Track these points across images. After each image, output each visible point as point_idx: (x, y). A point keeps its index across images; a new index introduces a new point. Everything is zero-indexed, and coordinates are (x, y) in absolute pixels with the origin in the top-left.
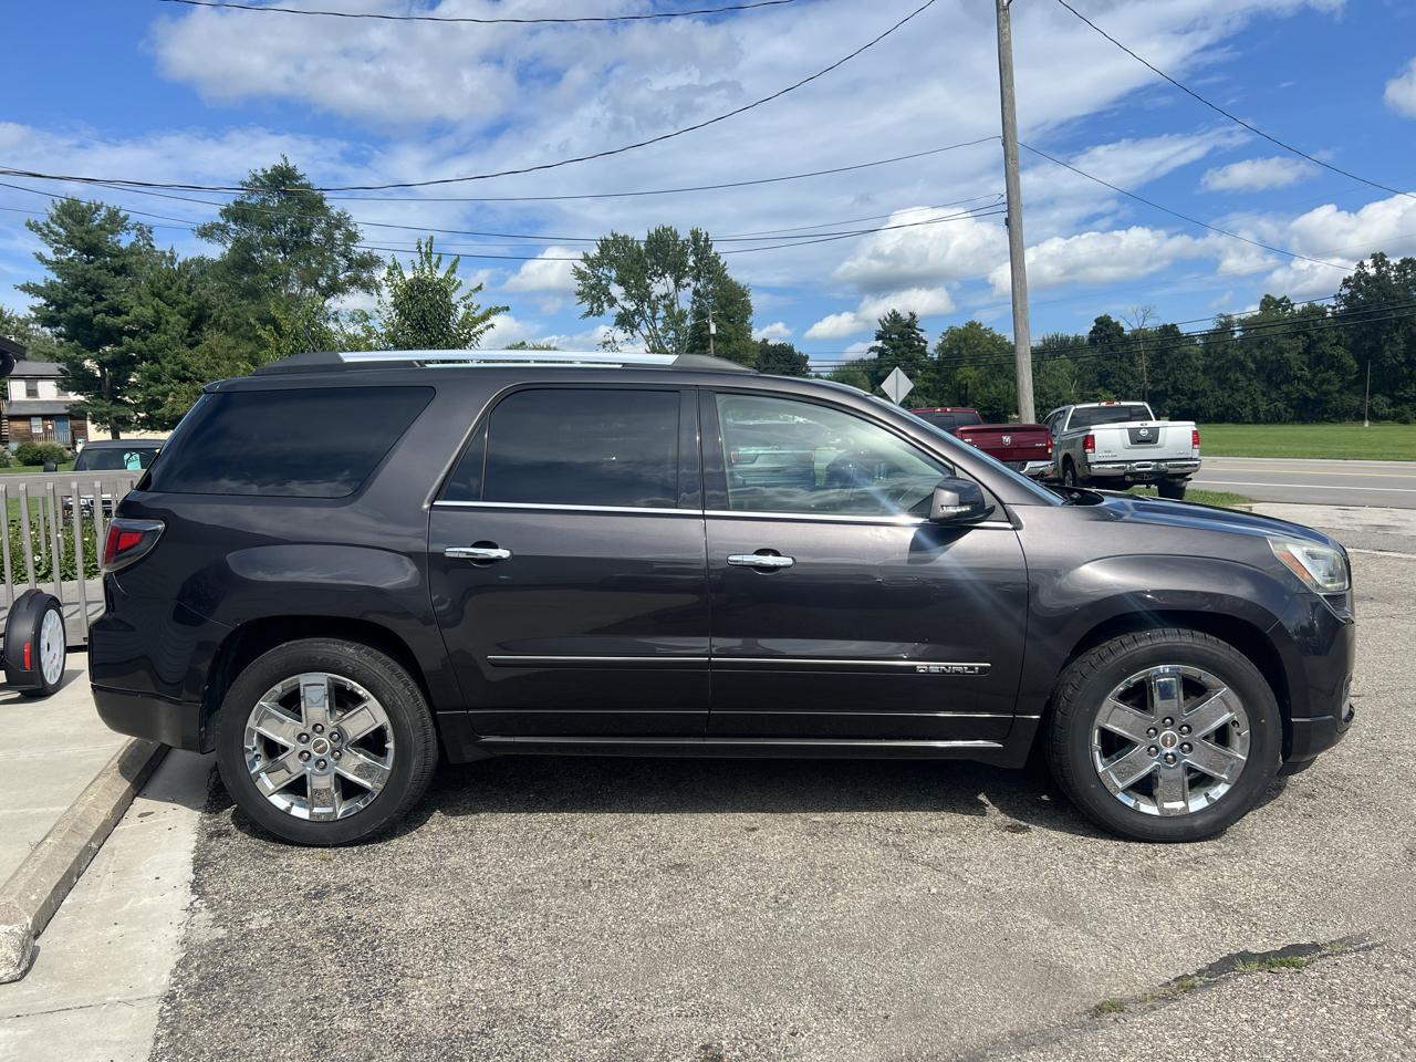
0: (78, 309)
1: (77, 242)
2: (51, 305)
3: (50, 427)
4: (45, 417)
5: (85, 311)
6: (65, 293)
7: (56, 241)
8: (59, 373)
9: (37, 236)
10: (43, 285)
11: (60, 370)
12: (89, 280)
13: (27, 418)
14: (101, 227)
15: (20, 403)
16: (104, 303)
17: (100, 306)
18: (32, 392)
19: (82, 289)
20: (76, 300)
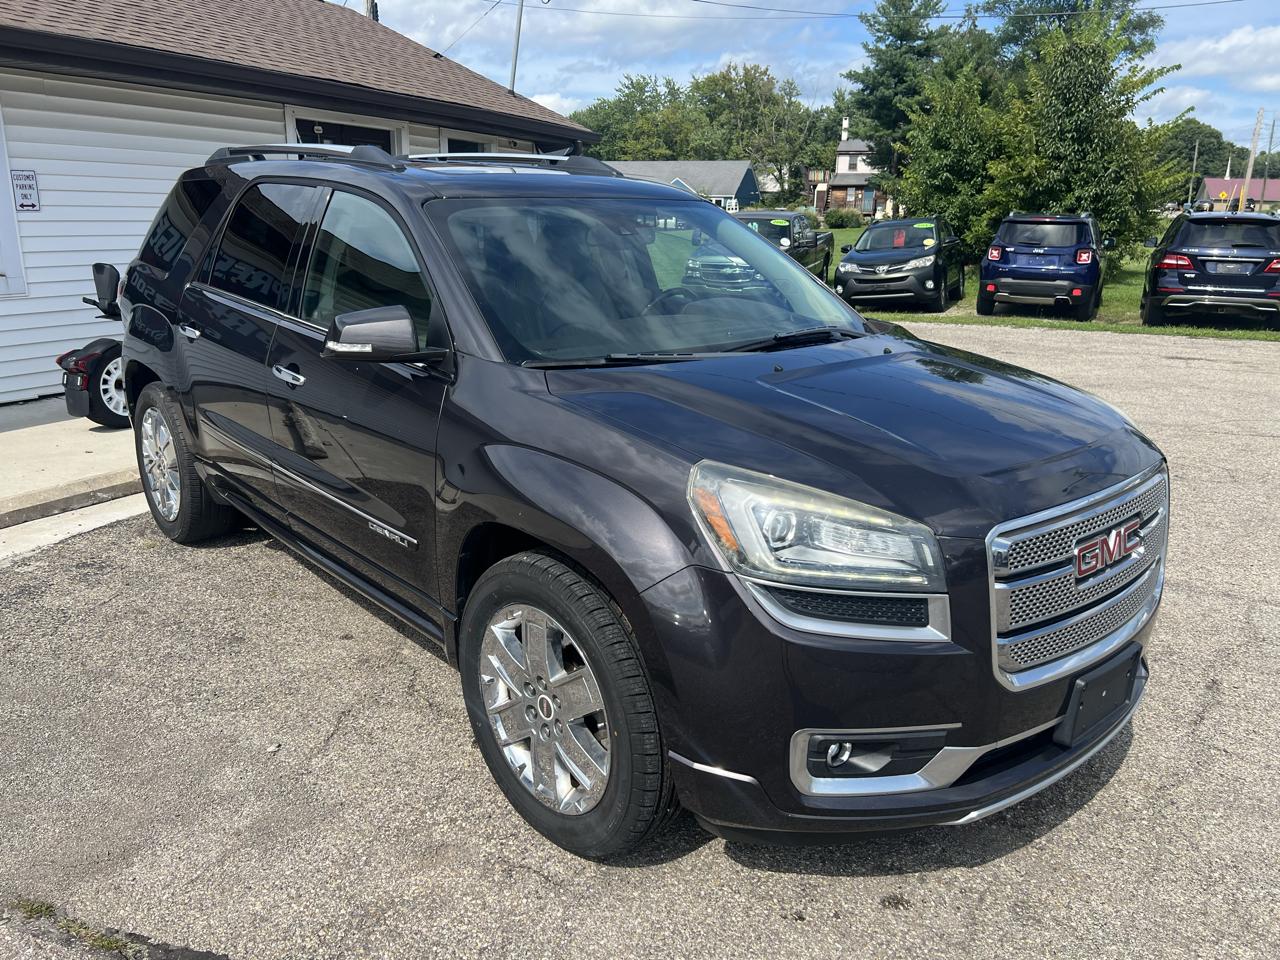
0: (883, 91)
1: (894, 29)
2: (866, 90)
3: (860, 196)
4: (858, 187)
5: (887, 93)
6: (875, 78)
7: (878, 31)
8: (867, 149)
9: (864, 27)
10: (861, 71)
11: (869, 146)
12: (895, 65)
13: (844, 188)
14: (916, 14)
15: (844, 176)
16: (904, 85)
17: (901, 87)
18: (853, 166)
19: (888, 73)
20: (882, 83)
